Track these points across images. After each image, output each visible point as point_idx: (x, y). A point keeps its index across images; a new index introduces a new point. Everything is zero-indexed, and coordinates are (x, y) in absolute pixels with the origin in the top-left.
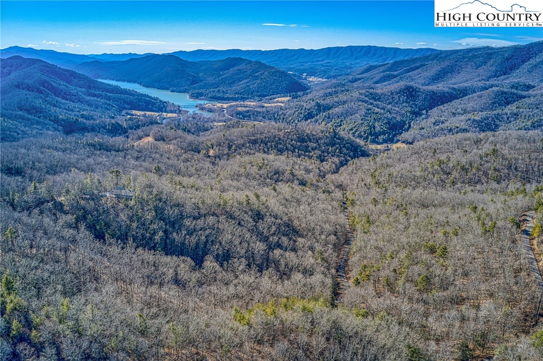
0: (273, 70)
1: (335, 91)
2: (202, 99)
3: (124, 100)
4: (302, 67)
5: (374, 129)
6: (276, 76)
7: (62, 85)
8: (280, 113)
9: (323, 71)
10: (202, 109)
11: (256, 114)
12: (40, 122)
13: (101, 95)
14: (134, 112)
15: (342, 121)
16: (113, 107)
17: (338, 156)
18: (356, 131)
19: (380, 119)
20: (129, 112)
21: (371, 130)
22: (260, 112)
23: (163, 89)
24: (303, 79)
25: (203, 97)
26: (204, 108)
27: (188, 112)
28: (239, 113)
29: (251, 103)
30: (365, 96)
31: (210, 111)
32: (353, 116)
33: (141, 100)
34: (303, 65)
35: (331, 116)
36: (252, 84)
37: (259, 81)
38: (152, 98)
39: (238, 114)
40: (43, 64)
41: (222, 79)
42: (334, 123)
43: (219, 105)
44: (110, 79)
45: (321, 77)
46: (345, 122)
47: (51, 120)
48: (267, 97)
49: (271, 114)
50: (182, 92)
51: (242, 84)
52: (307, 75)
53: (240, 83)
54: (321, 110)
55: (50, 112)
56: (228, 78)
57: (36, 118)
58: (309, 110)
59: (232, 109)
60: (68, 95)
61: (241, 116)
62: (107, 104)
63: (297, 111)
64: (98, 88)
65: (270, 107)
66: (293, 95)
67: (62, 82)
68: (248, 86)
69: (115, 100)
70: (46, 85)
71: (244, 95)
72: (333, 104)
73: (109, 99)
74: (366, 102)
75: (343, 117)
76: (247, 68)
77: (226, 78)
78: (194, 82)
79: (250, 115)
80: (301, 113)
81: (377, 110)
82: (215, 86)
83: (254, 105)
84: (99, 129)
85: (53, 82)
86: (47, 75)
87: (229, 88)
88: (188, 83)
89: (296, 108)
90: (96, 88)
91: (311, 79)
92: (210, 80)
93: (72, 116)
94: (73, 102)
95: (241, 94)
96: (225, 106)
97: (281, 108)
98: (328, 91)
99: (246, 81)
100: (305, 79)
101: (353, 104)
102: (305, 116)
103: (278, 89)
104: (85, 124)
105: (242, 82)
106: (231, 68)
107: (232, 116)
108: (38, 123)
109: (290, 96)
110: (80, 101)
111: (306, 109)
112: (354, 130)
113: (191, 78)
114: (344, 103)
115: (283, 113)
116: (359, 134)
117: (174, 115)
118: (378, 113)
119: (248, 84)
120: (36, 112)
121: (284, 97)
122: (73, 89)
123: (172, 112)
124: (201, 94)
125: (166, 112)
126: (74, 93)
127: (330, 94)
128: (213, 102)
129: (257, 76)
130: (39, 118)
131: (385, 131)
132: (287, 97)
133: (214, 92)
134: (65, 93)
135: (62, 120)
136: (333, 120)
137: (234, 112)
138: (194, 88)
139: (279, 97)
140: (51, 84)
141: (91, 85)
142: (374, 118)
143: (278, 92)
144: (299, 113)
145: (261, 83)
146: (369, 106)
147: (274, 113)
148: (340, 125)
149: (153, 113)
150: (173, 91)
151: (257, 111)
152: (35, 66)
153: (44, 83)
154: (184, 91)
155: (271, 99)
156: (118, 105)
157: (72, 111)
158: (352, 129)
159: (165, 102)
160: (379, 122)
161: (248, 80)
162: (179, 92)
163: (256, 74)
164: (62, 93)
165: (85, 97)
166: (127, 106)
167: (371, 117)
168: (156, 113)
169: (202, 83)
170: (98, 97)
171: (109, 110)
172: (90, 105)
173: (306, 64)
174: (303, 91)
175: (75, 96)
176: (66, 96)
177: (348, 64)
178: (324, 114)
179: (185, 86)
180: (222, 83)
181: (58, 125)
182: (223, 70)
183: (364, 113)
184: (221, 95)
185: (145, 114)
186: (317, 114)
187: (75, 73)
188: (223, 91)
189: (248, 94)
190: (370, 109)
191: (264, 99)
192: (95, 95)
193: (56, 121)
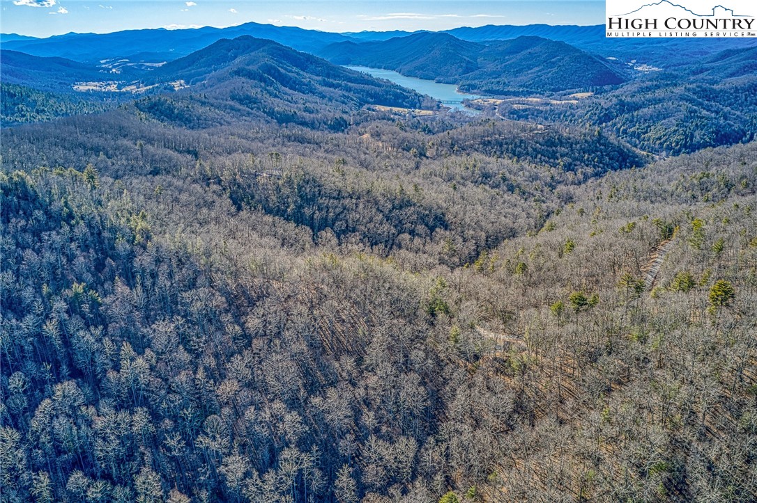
0: (576, 54)
1: (656, 85)
2: (474, 93)
3: (368, 92)
4: (635, 51)
5: (691, 140)
6: (580, 63)
7: (293, 72)
8: (568, 113)
9: (663, 57)
10: (469, 106)
11: (535, 114)
12: (252, 114)
13: (340, 85)
14: (378, 107)
15: (649, 126)
16: (352, 100)
17: (594, 166)
18: (665, 141)
19: (704, 126)
20: (372, 107)
21: (686, 141)
22: (542, 112)
23: (426, 79)
24: (628, 68)
25: (475, 91)
26: (472, 104)
27: (449, 109)
28: (514, 112)
29: (534, 100)
30: (694, 93)
31: (479, 108)
32: (667, 120)
33: (389, 92)
34: (636, 48)
35: (635, 119)
36: (544, 74)
37: (554, 70)
38: (405, 90)
39: (511, 113)
40: (274, 46)
41: (505, 66)
42: (638, 129)
43: (492, 101)
44: (363, 65)
45: (657, 66)
46: (652, 128)
47: (265, 112)
48: (561, 92)
49: (556, 114)
50: (450, 84)
51: (532, 73)
52: (637, 62)
53: (529, 72)
54: (624, 111)
55: (266, 104)
56: (513, 65)
57: (247, 109)
58: (606, 110)
59: (504, 106)
60: (298, 84)
61: (515, 116)
62: (345, 96)
63: (591, 110)
64: (339, 76)
65: (558, 105)
66: (597, 90)
67: (294, 69)
68: (539, 76)
69: (356, 91)
70: (273, 71)
71: (531, 88)
72: (643, 102)
73: (349, 90)
74: (691, 101)
75: (651, 121)
76: (541, 52)
77: (510, 65)
78: (467, 70)
79: (528, 115)
80: (595, 114)
81: (704, 112)
82: (494, 76)
83: (537, 102)
84: (320, 124)
85: (282, 68)
86: (276, 61)
87: (513, 79)
88: (460, 70)
89: (590, 107)
90: (336, 76)
91: (640, 69)
92: (491, 67)
93: (292, 109)
94: (304, 93)
95: (527, 87)
96: (499, 102)
97: (571, 107)
98: (645, 85)
99: (537, 69)
100: (632, 68)
101: (670, 103)
102: (600, 118)
103: (580, 82)
104: (303, 118)
105: (532, 71)
106: (522, 50)
107: (504, 116)
108: (249, 114)
109: (593, 92)
110: (311, 92)
111: (602, 108)
112: (662, 140)
113: (464, 65)
114: (660, 101)
115: (571, 114)
116: (668, 145)
117: (430, 112)
118: (704, 117)
119: (539, 74)
120: (250, 103)
121: (583, 92)
122: (306, 77)
123: (428, 109)
124: (474, 87)
125: (420, 108)
126: (306, 82)
127: (648, 89)
128: (485, 97)
129: (553, 63)
130: (252, 109)
131: (707, 142)
132: (588, 92)
133: (492, 83)
134: (294, 82)
135: (278, 112)
136: (637, 124)
137: (507, 111)
138: (467, 79)
139: (577, 92)
140: (279, 71)
141: (331, 74)
142: (697, 124)
143: (579, 85)
144: (592, 114)
145: (557, 73)
146: (694, 107)
147: (561, 113)
148: (646, 132)
149: (402, 109)
150: (439, 82)
151: (537, 110)
152: (265, 48)
153: (269, 70)
154: (454, 83)
155: (565, 95)
156: (359, 98)
157: (296, 103)
158: (660, 139)
159: (422, 96)
160: (702, 129)
161: (541, 68)
162: (447, 83)
163: (553, 60)
164: (291, 82)
165: (318, 86)
166: (371, 100)
167: (692, 122)
168: (406, 110)
169: (477, 72)
170: (336, 88)
171: (346, 104)
172: (323, 97)
173: (641, 47)
174: (611, 84)
175: (307, 85)
176: (295, 85)
177: (704, 47)
178: (626, 116)
179: (456, 75)
180: (505, 72)
181: (272, 118)
182: (510, 53)
183: (683, 116)
184: (501, 87)
185: (391, 110)
186: (617, 116)
187: (312, 57)
188: (504, 83)
189: (538, 87)
190: (695, 111)
191: (556, 95)
192: (331, 85)
193: (271, 113)
